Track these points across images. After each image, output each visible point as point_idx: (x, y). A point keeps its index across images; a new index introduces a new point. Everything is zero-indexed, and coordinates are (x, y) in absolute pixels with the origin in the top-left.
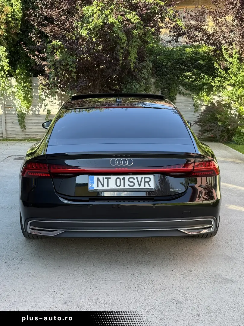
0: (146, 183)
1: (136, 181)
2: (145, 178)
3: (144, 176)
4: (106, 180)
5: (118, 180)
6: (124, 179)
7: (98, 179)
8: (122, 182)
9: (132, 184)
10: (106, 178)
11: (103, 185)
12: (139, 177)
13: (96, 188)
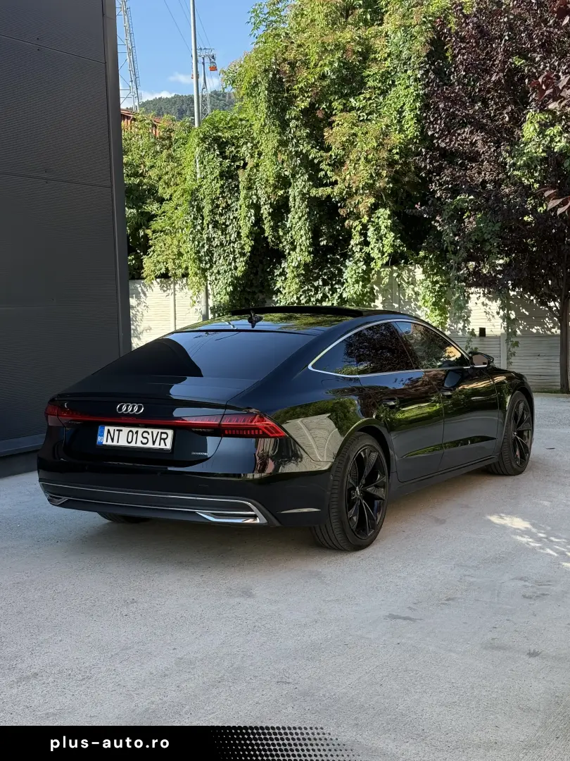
0: (162, 441)
1: (150, 437)
2: (162, 433)
3: (160, 431)
4: (117, 433)
5: (131, 433)
6: (137, 432)
7: (109, 431)
8: (135, 436)
9: (145, 441)
10: (117, 430)
11: (112, 440)
12: (155, 431)
13: (104, 443)
